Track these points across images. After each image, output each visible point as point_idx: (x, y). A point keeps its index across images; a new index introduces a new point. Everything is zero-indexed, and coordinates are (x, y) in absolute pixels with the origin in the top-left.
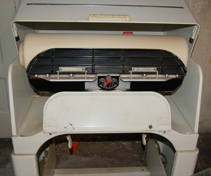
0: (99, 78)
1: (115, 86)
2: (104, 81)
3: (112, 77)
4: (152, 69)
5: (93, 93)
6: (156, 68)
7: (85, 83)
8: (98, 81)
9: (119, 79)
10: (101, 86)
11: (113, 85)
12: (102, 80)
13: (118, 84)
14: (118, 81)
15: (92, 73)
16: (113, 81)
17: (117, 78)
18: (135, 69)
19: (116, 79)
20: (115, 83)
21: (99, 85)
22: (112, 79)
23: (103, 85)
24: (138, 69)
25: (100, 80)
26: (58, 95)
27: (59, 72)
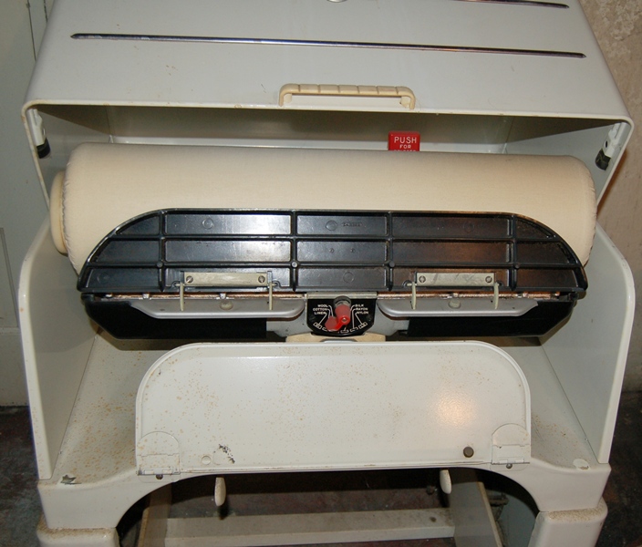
0: (313, 303)
1: (363, 325)
2: (328, 312)
3: (354, 301)
4: (480, 278)
5: (293, 348)
6: (492, 275)
7: (268, 322)
8: (310, 312)
9: (377, 307)
10: (318, 325)
11: (357, 324)
12: (321, 310)
13: (373, 321)
14: (372, 312)
15: (291, 290)
16: (355, 311)
17: (371, 304)
18: (429, 278)
19: (365, 307)
20: (363, 317)
21: (310, 324)
22: (354, 308)
23: (323, 324)
24: (435, 279)
25: (314, 309)
26: (180, 353)
27: (185, 288)
